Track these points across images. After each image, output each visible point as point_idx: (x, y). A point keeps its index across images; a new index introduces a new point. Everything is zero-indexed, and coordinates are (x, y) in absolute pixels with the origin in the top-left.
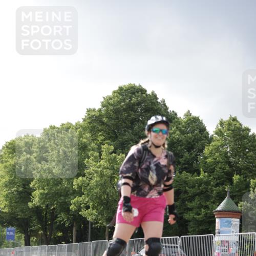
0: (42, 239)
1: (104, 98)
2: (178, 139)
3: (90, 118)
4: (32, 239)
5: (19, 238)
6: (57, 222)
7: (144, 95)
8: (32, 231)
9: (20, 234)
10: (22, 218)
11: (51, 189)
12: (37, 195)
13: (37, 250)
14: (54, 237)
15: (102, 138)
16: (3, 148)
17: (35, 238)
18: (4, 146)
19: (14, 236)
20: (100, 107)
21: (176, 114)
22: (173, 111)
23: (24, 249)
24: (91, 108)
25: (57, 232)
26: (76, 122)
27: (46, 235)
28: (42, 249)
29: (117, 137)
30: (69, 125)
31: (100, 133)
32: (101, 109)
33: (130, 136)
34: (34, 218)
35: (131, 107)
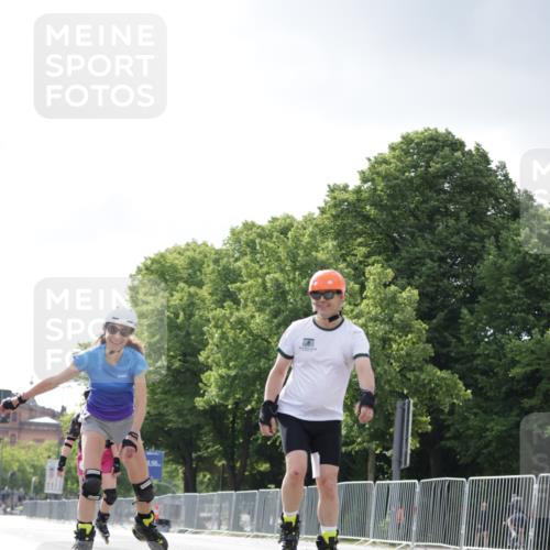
0: (224, 478)
1: (369, 160)
2: (536, 257)
3: (335, 206)
4: (200, 477)
5: (172, 475)
6: (257, 439)
7: (458, 154)
8: (200, 458)
9: (174, 466)
10: (179, 429)
11: (244, 367)
12: (212, 379)
13: (211, 502)
14: (251, 474)
15: (363, 250)
16: (139, 270)
17: (208, 476)
18: (141, 265)
19: (159, 469)
20: (358, 183)
21: (531, 198)
22: (526, 192)
23: (182, 499)
24: (338, 183)
25: (257, 462)
26: (306, 214)
27: (233, 468)
28: (223, 499)
29: (397, 249)
30: (288, 221)
31: (360, 240)
32: (360, 187)
33: (428, 246)
34: (207, 429)
35: (430, 183)
